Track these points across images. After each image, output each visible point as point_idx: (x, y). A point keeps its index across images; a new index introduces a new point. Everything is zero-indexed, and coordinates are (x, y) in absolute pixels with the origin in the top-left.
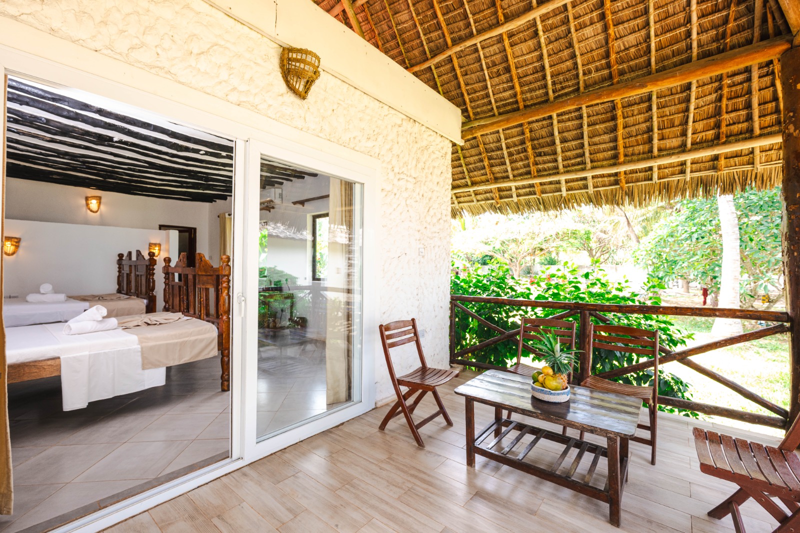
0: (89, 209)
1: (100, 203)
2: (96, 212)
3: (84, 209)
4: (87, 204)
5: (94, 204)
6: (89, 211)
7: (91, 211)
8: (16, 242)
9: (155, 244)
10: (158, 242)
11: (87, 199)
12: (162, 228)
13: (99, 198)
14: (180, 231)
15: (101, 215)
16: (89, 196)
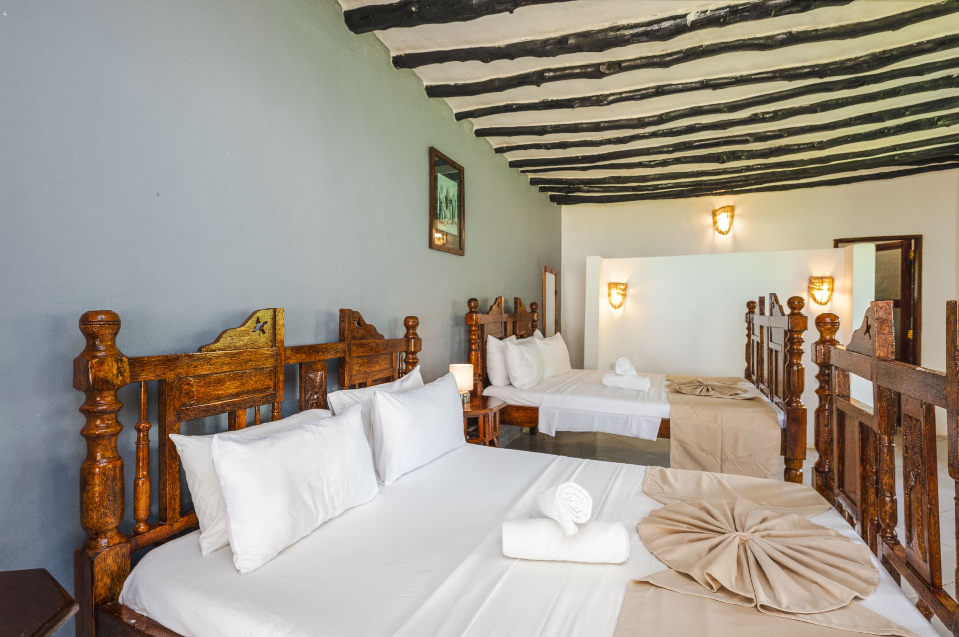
0: (717, 229)
1: (732, 217)
2: (727, 232)
3: (711, 231)
4: (715, 223)
5: (723, 219)
6: (717, 233)
7: (721, 232)
8: (623, 290)
9: (822, 279)
10: (828, 274)
11: (714, 214)
12: (840, 245)
13: (731, 209)
14: (879, 248)
15: (735, 238)
16: (717, 207)
